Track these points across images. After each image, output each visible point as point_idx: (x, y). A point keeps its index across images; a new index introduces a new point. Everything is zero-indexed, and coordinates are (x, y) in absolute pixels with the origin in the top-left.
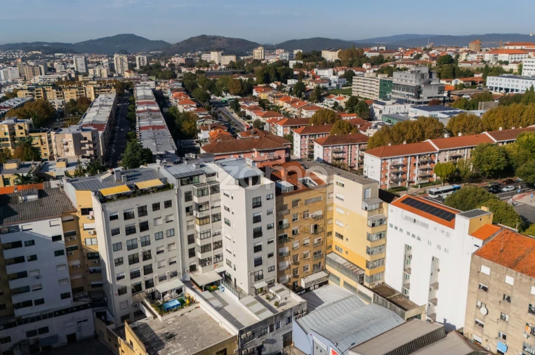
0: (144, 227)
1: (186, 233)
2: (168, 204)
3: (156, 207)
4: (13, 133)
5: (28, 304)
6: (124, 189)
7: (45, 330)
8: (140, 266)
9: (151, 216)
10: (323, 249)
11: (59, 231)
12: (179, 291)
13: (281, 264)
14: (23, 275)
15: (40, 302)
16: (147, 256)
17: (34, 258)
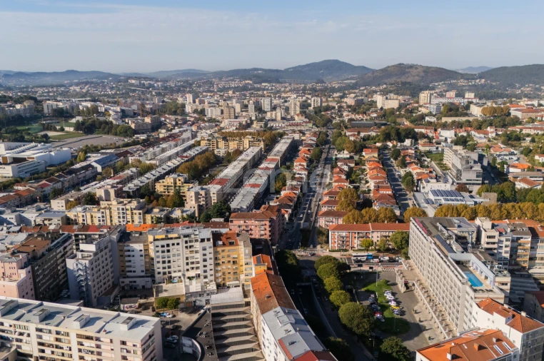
0: (168, 251)
1: (185, 256)
2: (178, 244)
3: (173, 244)
4: (175, 183)
5: (131, 271)
6: (164, 237)
7: (135, 282)
8: (166, 265)
9: (171, 248)
10: (238, 271)
11: (142, 248)
12: (180, 277)
13: (217, 274)
14: (130, 261)
15: (134, 272)
16: (169, 262)
17: (133, 256)
